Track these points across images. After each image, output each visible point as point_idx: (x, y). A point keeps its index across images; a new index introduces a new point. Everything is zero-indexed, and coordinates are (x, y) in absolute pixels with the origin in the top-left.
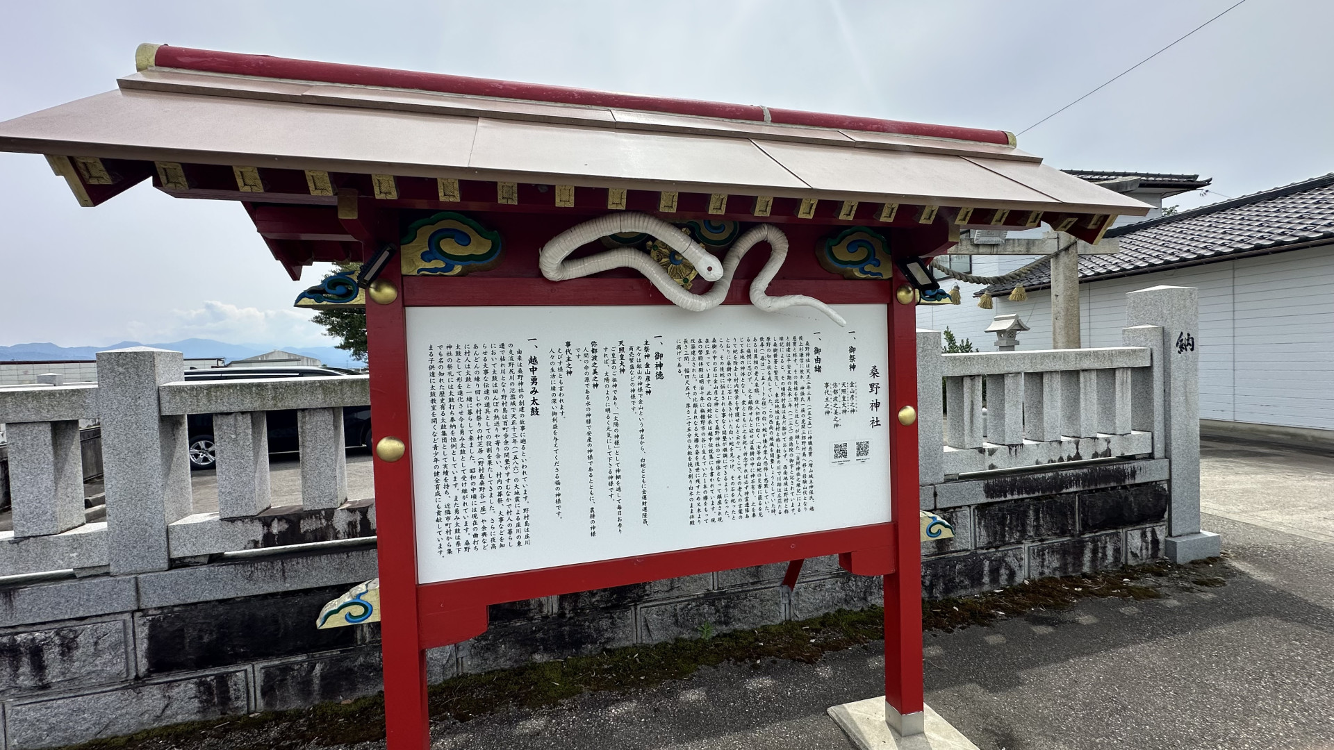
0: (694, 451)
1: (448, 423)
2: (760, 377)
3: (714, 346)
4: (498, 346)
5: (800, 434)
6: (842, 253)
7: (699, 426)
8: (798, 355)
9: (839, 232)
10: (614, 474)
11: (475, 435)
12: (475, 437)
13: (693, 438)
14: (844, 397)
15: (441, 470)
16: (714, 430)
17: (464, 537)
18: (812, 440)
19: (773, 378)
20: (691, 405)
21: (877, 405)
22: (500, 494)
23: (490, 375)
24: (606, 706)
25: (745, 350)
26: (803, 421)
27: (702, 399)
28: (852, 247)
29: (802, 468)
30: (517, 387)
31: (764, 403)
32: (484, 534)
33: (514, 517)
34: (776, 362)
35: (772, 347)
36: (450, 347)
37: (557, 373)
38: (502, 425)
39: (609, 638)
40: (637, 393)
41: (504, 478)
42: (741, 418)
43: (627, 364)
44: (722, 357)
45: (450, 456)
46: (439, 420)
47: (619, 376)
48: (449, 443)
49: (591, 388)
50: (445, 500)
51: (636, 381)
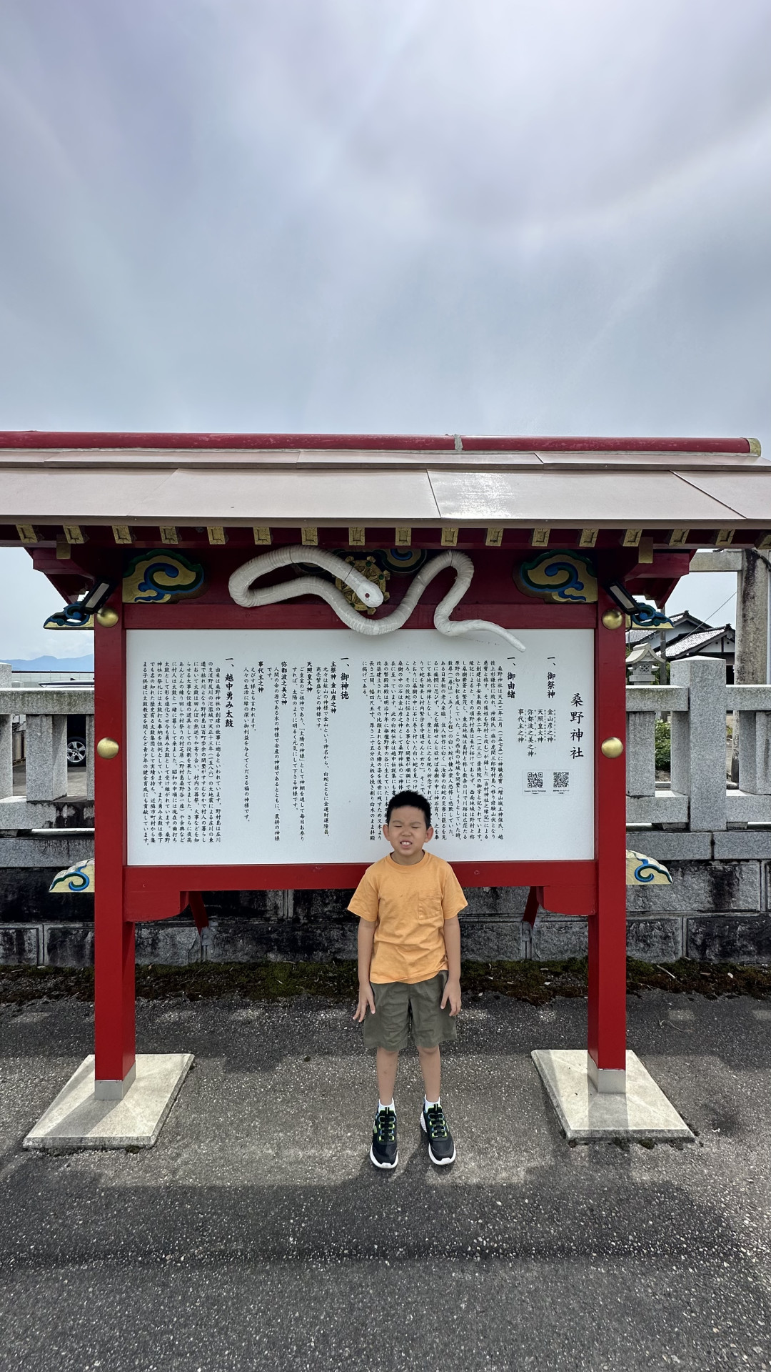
0: (376, 769)
1: (156, 730)
2: (446, 701)
3: (400, 669)
4: (200, 664)
5: (489, 759)
6: (538, 576)
7: (383, 745)
8: (489, 680)
9: (536, 556)
10: (299, 785)
11: (178, 741)
12: (178, 743)
13: (375, 756)
14: (540, 725)
15: (149, 769)
16: (397, 751)
17: (166, 829)
18: (502, 767)
19: (461, 702)
20: (375, 725)
21: (579, 735)
22: (197, 794)
23: (192, 690)
24: (317, 1010)
25: (432, 673)
26: (493, 746)
27: (386, 719)
28: (550, 571)
29: (491, 795)
30: (215, 701)
31: (450, 727)
32: (182, 828)
33: (207, 815)
34: (464, 686)
35: (461, 672)
36: (161, 664)
37: (250, 690)
38: (200, 732)
39: (339, 949)
40: (322, 711)
41: (200, 780)
42: (426, 739)
43: (314, 682)
44: (408, 680)
45: (156, 758)
46: (149, 727)
47: (306, 693)
48: (156, 747)
49: (280, 704)
50: (151, 795)
51: (322, 700)
